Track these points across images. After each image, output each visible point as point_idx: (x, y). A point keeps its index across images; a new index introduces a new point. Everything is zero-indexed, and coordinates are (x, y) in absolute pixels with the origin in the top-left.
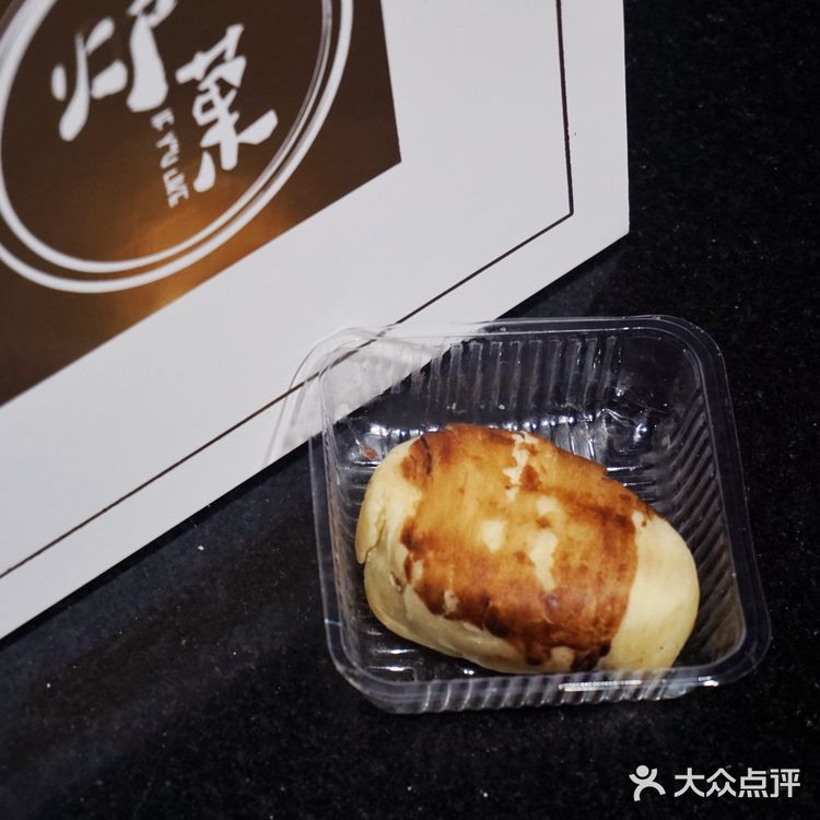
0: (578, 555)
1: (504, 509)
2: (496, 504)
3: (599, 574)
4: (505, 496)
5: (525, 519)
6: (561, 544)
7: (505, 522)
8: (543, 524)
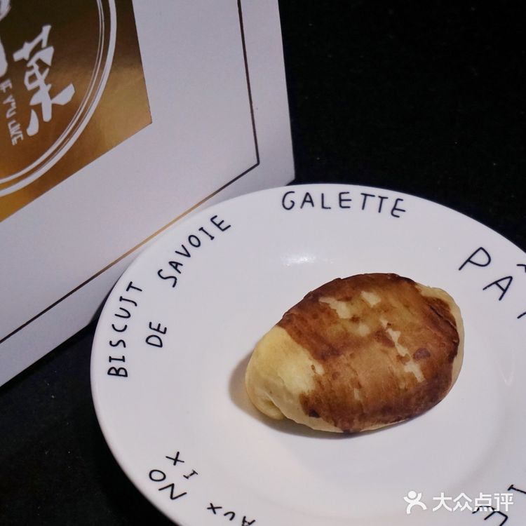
0: (324, 319)
1: (379, 312)
2: (385, 311)
3: (306, 321)
4: (386, 318)
5: (365, 315)
6: (338, 317)
7: (372, 306)
8: (355, 320)
